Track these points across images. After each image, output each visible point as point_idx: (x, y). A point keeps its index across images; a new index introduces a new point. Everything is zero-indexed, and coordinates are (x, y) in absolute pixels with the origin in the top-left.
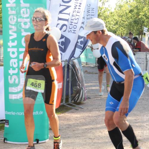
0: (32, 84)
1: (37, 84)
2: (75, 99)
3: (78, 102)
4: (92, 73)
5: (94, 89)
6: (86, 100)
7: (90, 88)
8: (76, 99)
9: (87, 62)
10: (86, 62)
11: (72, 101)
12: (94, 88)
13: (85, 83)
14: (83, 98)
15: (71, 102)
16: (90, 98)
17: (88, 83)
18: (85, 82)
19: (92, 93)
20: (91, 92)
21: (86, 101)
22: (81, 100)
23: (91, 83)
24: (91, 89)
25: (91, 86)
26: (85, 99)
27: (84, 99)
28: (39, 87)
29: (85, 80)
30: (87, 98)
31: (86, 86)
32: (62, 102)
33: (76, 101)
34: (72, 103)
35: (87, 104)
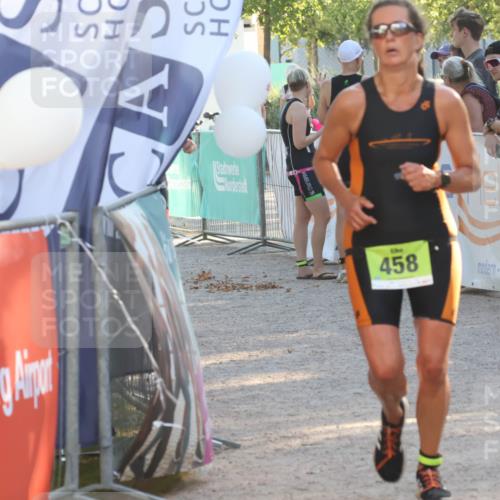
0: (385, 267)
1: (404, 260)
2: (142, 458)
3: (159, 472)
4: (243, 287)
5: (260, 387)
6: (208, 460)
7: (234, 383)
8: (149, 457)
9: (204, 220)
10: (200, 218)
11: (121, 470)
12: (256, 380)
13: (203, 354)
14: (191, 449)
15: (117, 481)
16: (235, 447)
17: (219, 351)
18: (201, 345)
19: (250, 415)
20: (243, 407)
21: (209, 466)
22: (179, 464)
23: (239, 348)
24: (242, 389)
25: (240, 368)
26: (202, 456)
27: (198, 453)
28: (412, 267)
29: (199, 336)
30: (217, 449)
31: (207, 368)
32: (62, 484)
33: (146, 468)
34: (126, 484)
35: (216, 486)
